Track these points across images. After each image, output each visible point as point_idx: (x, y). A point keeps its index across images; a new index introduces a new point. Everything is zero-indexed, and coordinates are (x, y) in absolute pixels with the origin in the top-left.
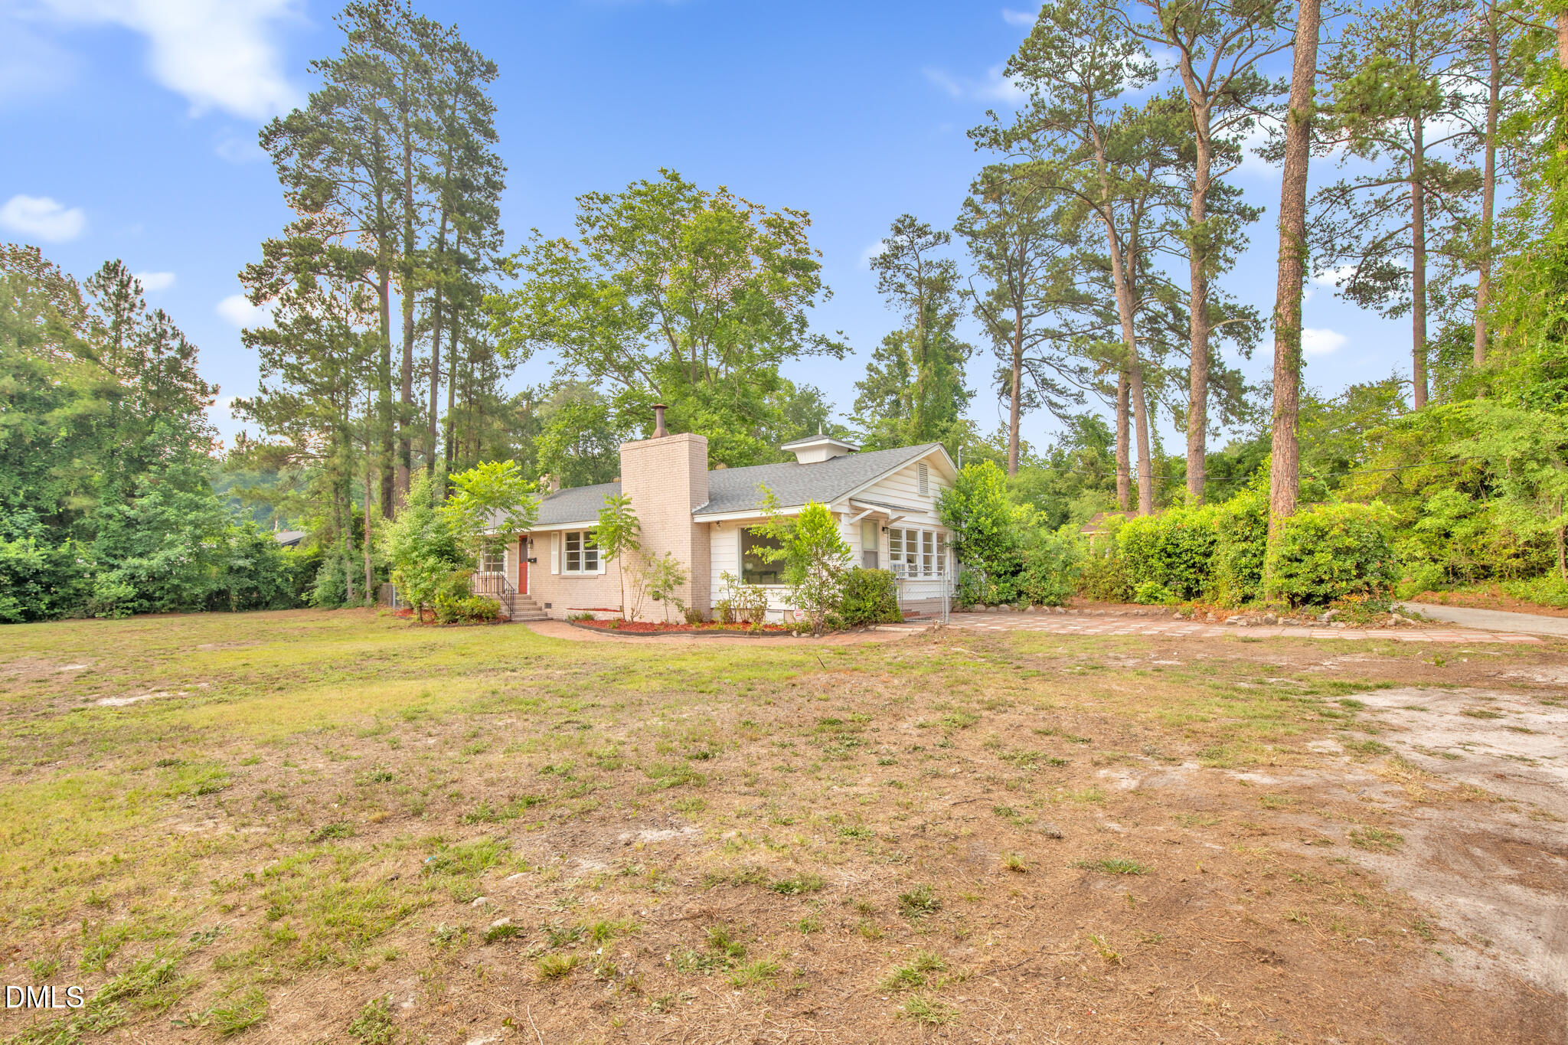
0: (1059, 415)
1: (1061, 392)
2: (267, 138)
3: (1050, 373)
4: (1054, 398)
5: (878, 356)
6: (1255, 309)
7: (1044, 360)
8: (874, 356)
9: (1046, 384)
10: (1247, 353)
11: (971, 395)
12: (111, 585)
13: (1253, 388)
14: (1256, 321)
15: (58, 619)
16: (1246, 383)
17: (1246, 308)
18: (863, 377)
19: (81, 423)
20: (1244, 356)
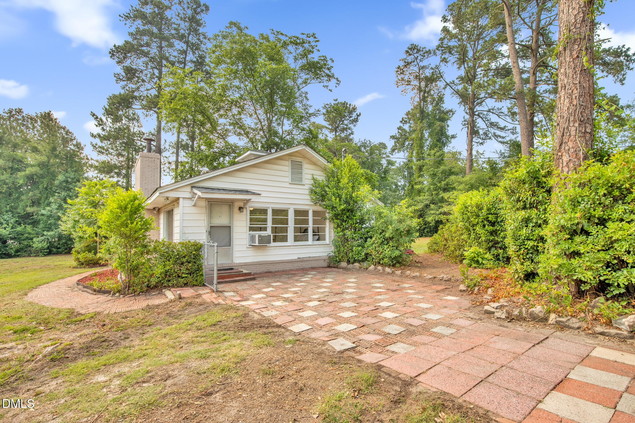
0: (501, 142)
1: (502, 129)
2: (112, 54)
3: (494, 118)
4: (498, 133)
5: (403, 121)
6: (626, 47)
7: (489, 111)
8: (401, 122)
9: (493, 125)
10: (621, 81)
11: (453, 137)
12: (38, 243)
13: (628, 106)
14: (628, 56)
15: (20, 257)
16: (622, 103)
17: (619, 48)
18: (395, 132)
19: (30, 178)
20: (618, 84)
